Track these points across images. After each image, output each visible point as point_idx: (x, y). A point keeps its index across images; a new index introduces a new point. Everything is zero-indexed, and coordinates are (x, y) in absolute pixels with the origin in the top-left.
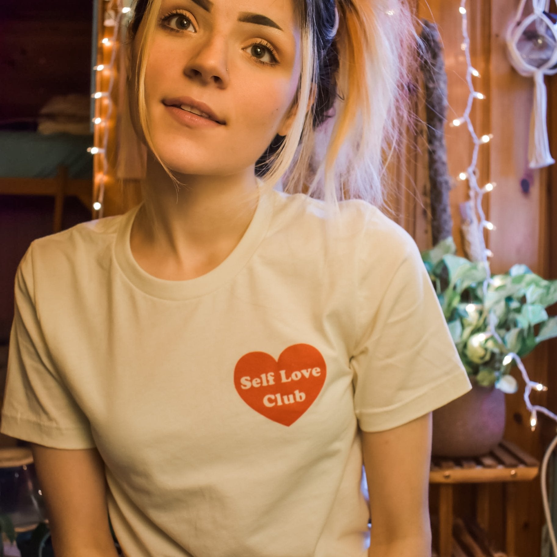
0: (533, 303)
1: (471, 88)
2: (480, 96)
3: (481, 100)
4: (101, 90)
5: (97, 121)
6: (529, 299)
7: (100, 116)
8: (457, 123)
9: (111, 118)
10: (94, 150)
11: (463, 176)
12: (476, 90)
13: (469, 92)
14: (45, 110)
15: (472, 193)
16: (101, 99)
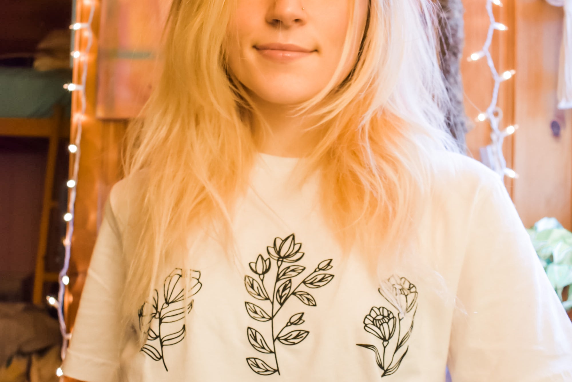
0: (560, 263)
1: (492, 19)
2: (502, 27)
3: (503, 32)
4: (82, 21)
5: (76, 55)
6: (556, 259)
7: (80, 49)
8: (475, 57)
9: (91, 51)
10: (71, 87)
11: (482, 117)
12: (497, 20)
13: (489, 24)
14: (43, 45)
15: (494, 137)
16: (81, 30)
